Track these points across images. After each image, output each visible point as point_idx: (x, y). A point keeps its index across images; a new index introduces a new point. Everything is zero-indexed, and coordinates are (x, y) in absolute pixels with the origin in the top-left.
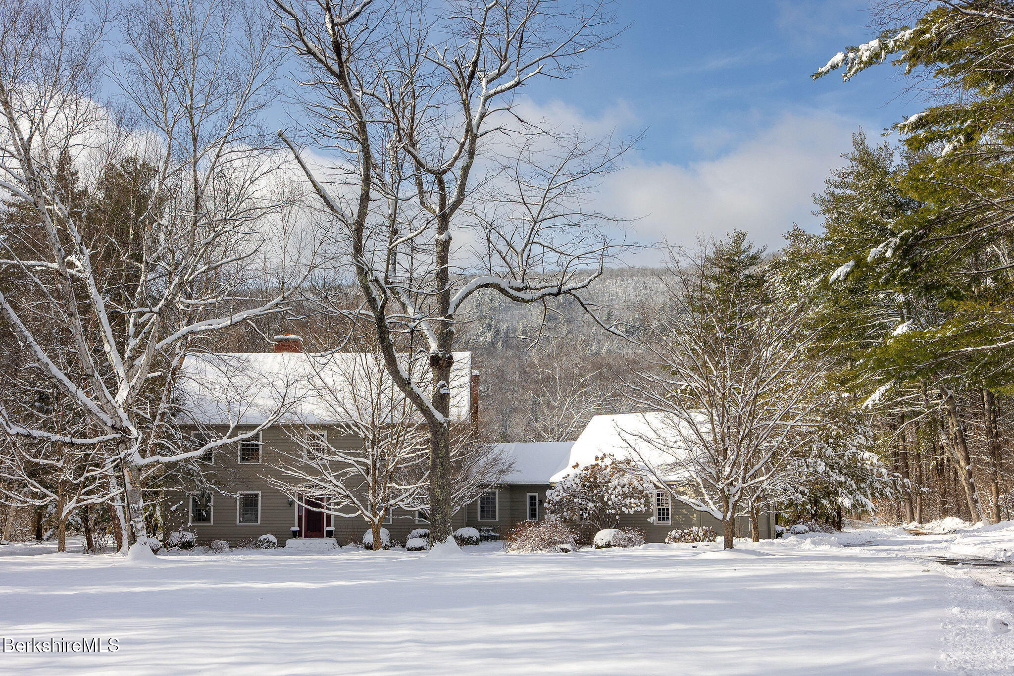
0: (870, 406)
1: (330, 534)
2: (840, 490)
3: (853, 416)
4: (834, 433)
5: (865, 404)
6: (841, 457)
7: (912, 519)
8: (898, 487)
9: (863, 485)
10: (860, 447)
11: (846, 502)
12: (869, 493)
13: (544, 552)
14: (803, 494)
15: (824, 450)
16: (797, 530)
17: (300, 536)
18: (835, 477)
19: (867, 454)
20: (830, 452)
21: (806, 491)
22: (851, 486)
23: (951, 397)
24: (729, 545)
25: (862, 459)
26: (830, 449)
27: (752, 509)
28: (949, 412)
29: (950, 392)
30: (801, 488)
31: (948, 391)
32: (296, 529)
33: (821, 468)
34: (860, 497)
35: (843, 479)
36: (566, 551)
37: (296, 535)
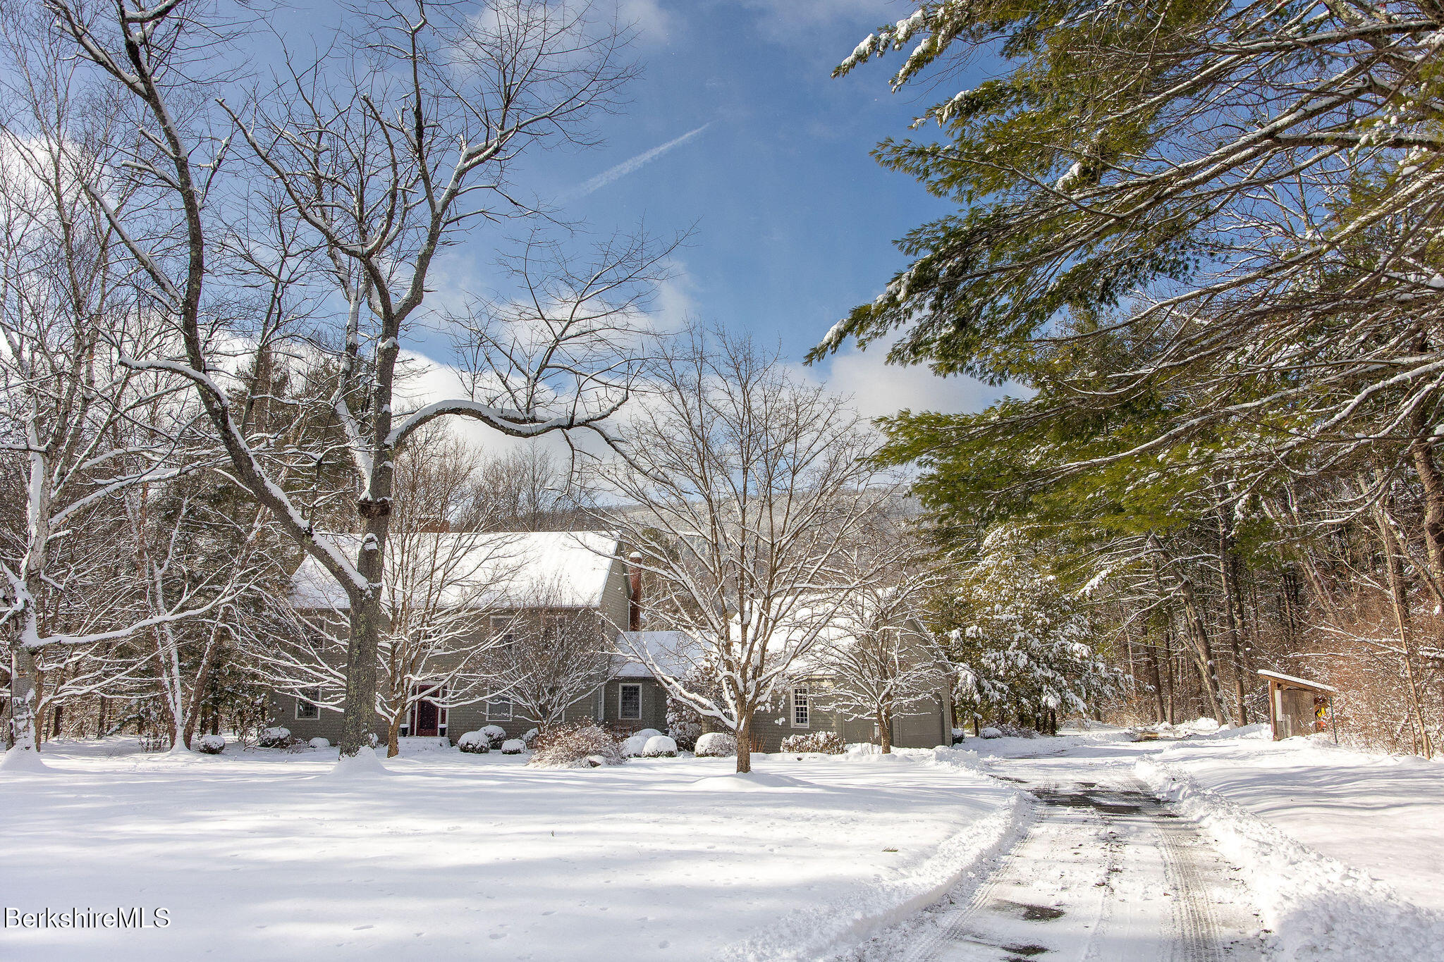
0: (1087, 592)
1: (443, 732)
2: (1045, 687)
3: (1067, 603)
4: (1039, 622)
5: (1082, 591)
6: (1050, 648)
7: (1164, 718)
8: (1121, 685)
9: (1077, 682)
10: (1070, 638)
11: (1051, 701)
12: (1084, 690)
13: (565, 766)
14: (1001, 691)
15: (1029, 642)
16: (987, 734)
17: (412, 734)
18: (1039, 671)
19: (1077, 646)
20: (1036, 643)
21: (1006, 688)
22: (1061, 682)
23: (1187, 582)
24: (744, 767)
25: (1072, 651)
26: (1036, 640)
27: (879, 710)
28: (1186, 600)
29: (1186, 578)
30: (999, 685)
31: (1184, 576)
32: (407, 725)
33: (1023, 661)
34: (1070, 695)
35: (1050, 674)
36: (594, 764)
37: (404, 732)
